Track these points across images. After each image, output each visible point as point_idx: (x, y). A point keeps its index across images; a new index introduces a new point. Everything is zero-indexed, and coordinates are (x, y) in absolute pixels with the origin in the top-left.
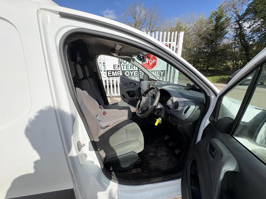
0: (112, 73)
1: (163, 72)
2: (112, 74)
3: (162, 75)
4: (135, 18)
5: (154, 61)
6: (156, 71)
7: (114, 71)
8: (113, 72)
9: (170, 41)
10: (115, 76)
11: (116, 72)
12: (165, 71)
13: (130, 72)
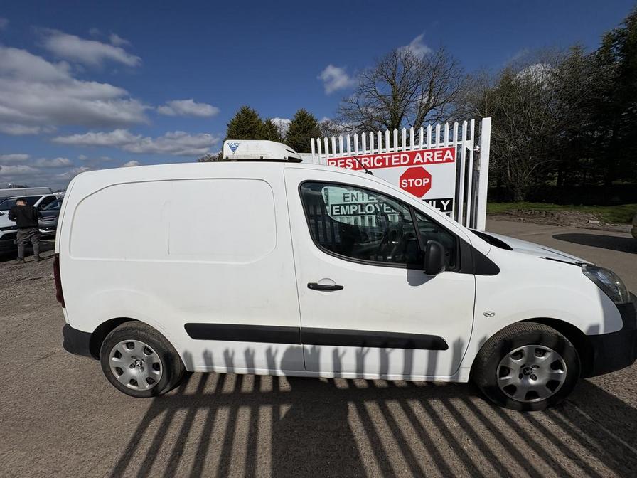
0: (340, 208)
1: (448, 201)
2: (340, 212)
3: (445, 209)
4: (392, 84)
5: (426, 181)
6: (432, 200)
7: (345, 205)
8: (342, 207)
9: (460, 138)
10: (347, 215)
11: (347, 207)
12: (451, 199)
13: (375, 206)
